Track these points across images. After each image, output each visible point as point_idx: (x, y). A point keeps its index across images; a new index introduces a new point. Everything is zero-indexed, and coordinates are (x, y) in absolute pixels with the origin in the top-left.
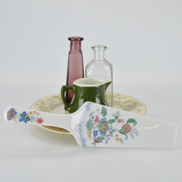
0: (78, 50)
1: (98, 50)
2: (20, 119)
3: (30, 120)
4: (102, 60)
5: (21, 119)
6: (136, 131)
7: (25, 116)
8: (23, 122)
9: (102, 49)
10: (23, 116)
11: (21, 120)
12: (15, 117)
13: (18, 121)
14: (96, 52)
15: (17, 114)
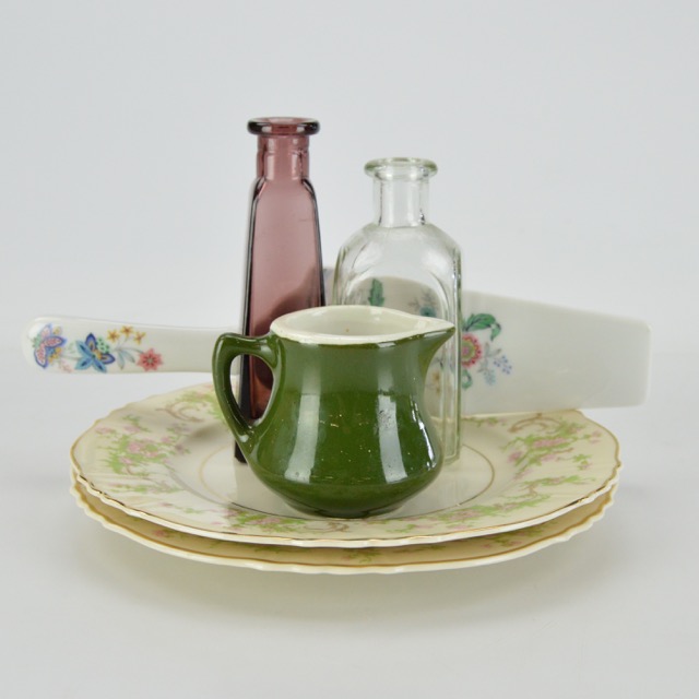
0: (296, 178)
1: (396, 178)
2: (79, 360)
3: (113, 360)
4: (414, 224)
5: (84, 360)
6: (500, 356)
7: (96, 348)
8: (91, 370)
9: (414, 174)
10: (88, 348)
11: (84, 364)
12: (61, 356)
13: (76, 368)
14: (386, 188)
15: (67, 345)
